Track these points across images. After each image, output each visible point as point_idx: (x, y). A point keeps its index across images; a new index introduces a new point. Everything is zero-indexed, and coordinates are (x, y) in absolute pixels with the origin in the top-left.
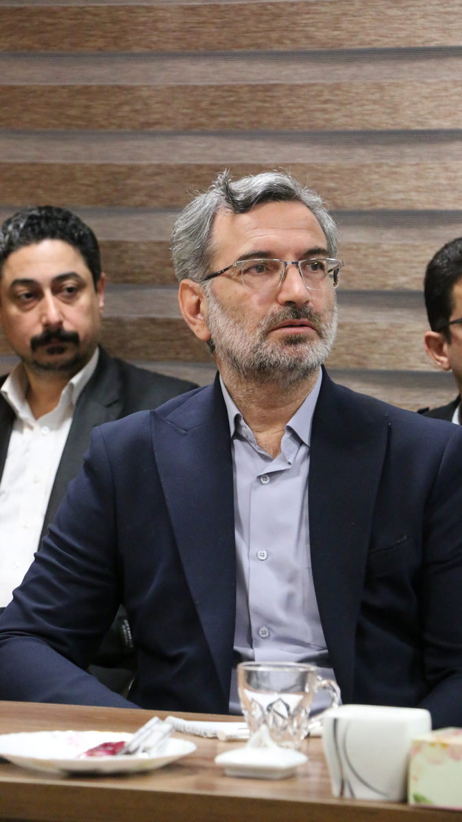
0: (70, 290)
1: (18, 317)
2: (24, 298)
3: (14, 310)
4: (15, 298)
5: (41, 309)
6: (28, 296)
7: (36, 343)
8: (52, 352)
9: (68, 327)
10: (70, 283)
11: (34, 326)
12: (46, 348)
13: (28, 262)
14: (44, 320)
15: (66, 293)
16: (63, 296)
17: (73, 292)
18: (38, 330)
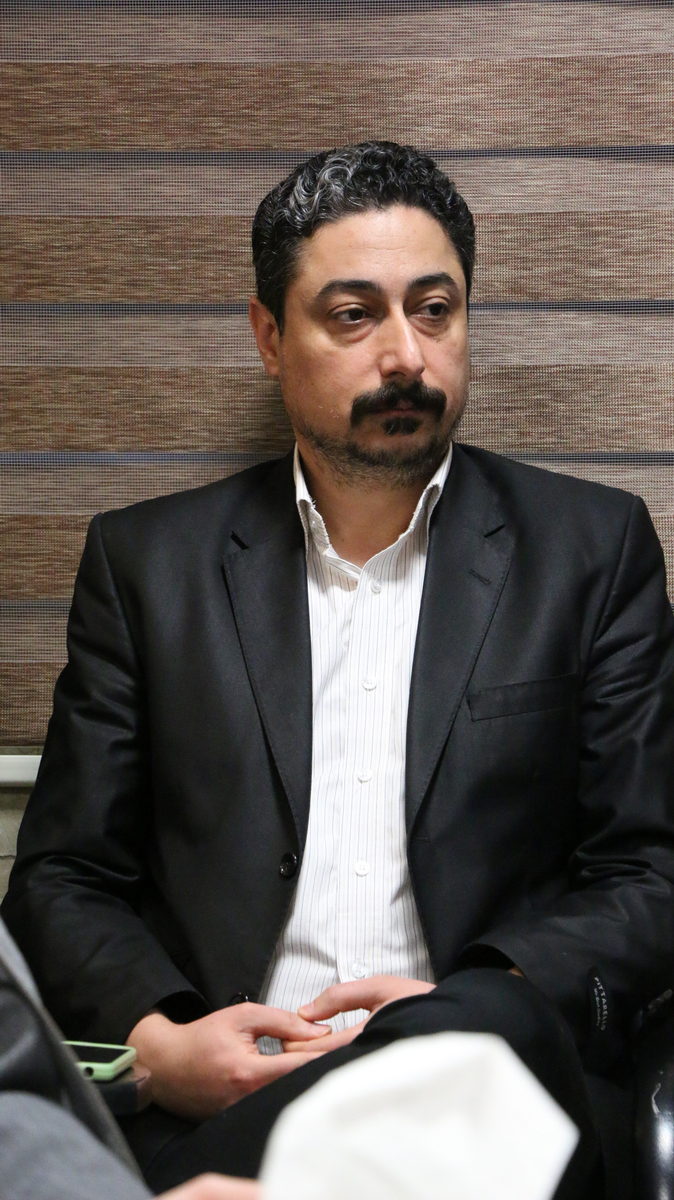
0: (436, 309)
1: (330, 354)
2: (346, 319)
3: (319, 340)
4: (325, 315)
5: (380, 340)
6: (355, 314)
7: (364, 408)
8: (391, 428)
9: (429, 380)
10: (436, 295)
11: (365, 373)
12: (383, 418)
13: (363, 247)
14: (389, 363)
15: (427, 315)
16: (422, 320)
17: (440, 313)
18: (373, 383)
